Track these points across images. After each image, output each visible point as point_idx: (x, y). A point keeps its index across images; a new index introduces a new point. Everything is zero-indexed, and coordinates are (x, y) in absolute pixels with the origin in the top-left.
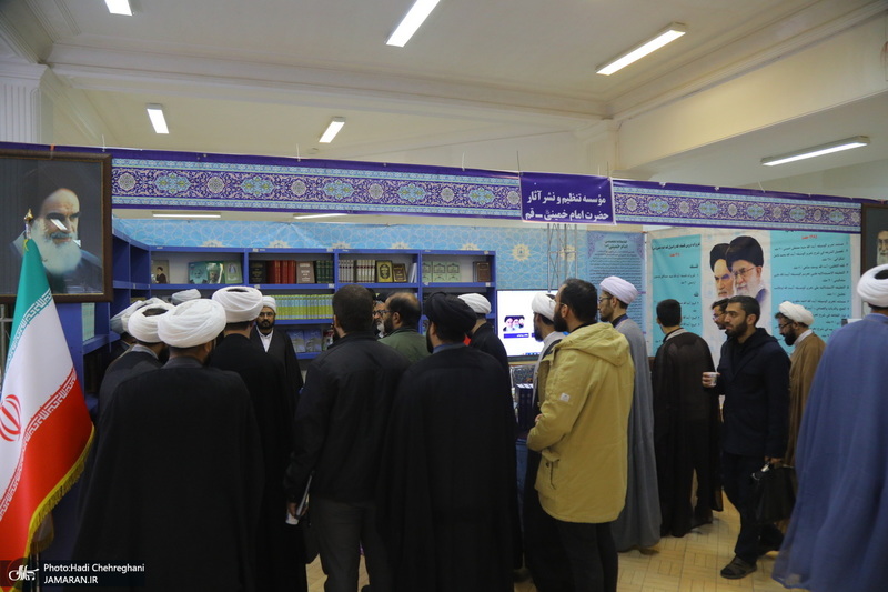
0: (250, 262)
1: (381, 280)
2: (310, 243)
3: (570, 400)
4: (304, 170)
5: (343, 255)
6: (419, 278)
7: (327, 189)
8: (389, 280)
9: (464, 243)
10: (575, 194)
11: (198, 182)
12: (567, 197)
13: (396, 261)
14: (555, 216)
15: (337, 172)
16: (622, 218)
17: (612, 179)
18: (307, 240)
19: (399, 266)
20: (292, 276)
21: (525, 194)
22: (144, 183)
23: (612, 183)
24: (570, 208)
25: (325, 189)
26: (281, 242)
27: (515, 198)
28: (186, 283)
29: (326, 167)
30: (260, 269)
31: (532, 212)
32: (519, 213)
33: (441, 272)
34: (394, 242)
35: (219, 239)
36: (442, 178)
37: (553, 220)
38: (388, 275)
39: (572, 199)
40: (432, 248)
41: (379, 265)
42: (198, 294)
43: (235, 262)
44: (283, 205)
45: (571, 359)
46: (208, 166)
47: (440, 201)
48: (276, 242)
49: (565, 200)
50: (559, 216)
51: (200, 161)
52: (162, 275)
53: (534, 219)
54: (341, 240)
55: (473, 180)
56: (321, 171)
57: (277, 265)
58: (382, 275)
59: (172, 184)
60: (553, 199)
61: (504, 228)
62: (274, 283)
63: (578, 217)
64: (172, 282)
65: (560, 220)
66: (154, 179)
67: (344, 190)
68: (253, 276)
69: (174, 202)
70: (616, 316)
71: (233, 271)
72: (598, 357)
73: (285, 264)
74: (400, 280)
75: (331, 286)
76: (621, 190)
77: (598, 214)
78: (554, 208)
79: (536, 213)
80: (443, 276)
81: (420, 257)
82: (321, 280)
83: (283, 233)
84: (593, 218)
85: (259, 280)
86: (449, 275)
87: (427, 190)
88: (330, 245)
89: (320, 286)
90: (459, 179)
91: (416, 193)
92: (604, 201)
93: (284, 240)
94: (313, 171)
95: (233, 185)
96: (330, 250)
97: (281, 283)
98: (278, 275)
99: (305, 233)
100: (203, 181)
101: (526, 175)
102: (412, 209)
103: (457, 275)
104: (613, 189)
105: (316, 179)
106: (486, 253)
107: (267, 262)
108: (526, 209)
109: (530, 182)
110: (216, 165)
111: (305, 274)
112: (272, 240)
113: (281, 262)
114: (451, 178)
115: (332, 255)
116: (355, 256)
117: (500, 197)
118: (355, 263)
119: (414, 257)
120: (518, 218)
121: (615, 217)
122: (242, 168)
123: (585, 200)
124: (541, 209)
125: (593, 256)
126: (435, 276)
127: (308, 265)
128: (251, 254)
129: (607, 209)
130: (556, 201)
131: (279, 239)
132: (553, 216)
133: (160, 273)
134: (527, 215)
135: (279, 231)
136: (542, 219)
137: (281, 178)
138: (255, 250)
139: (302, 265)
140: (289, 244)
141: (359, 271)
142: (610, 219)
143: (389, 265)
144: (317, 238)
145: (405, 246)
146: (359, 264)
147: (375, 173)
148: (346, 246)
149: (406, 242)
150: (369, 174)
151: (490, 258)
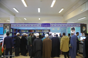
17: (50, 23)
22: (13, 25)
24: (46, 26)
27: (41, 25)
30: (29, 31)
43: (27, 30)
59: (15, 26)
75: (35, 32)
77: (49, 26)
108: (42, 26)
118: (37, 30)
151: (50, 30)
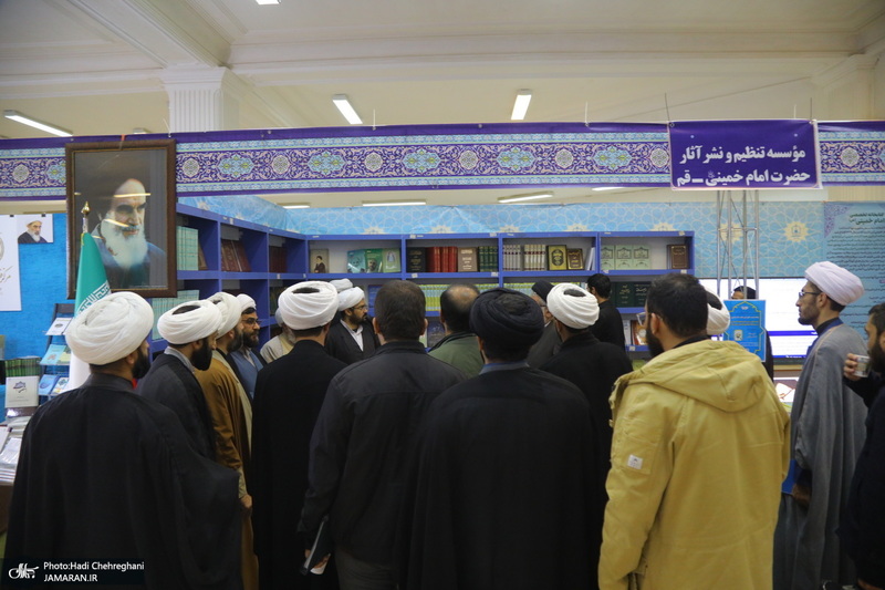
0: (408, 250)
1: (553, 267)
2: (476, 228)
3: (644, 465)
4: (380, 140)
5: (507, 240)
6: (598, 265)
7: (408, 161)
8: (563, 267)
9: (656, 222)
10: (755, 146)
11: (261, 163)
12: (742, 151)
13: (572, 246)
14: (724, 180)
15: (420, 140)
16: (832, 177)
17: (815, 122)
18: (472, 224)
19: (576, 251)
20: (453, 264)
21: (677, 153)
22: (208, 165)
23: (816, 127)
24: (746, 168)
25: (405, 161)
26: (444, 227)
27: (661, 158)
28: (346, 272)
29: (406, 134)
30: (419, 257)
31: (688, 176)
32: (667, 178)
33: (627, 257)
34: (571, 224)
35: (380, 226)
36: (557, 137)
37: (719, 184)
38: (562, 261)
39: (750, 154)
40: (616, 229)
41: (551, 250)
42: (351, 284)
43: (394, 249)
44: (355, 183)
45: (641, 398)
46: (272, 144)
47: (553, 168)
48: (439, 227)
49: (738, 157)
50: (729, 179)
51: (264, 139)
52: (322, 264)
53: (690, 184)
54: (509, 223)
55: (600, 137)
56: (400, 140)
57: (437, 252)
58: (554, 262)
59: (237, 167)
60: (720, 157)
61: (707, 203)
62: (433, 271)
63: (760, 179)
64: (331, 272)
65: (730, 184)
66: (217, 162)
67: (427, 161)
68: (412, 264)
69: (236, 186)
70: (821, 320)
71: (391, 259)
72: (688, 397)
73: (445, 251)
74: (576, 267)
75: (494, 274)
76: (831, 137)
77: (792, 174)
78: (722, 168)
79: (692, 177)
80: (629, 261)
81: (599, 240)
82: (484, 267)
83: (446, 218)
84: (784, 180)
85: (418, 268)
86: (636, 261)
87: (536, 155)
88: (497, 228)
89: (483, 274)
90: (580, 137)
91: (521, 159)
92: (802, 154)
93: (448, 225)
94: (390, 141)
95: (300, 163)
96: (493, 234)
97: (441, 271)
98: (437, 263)
99: (470, 216)
100: (267, 161)
101: (678, 125)
102: (515, 180)
103: (646, 261)
104: (818, 137)
105: (394, 150)
106: (682, 234)
107: (427, 249)
108: (678, 172)
109: (684, 135)
110: (281, 142)
111: (467, 261)
112: (435, 225)
113: (441, 249)
114: (570, 137)
115: (495, 240)
116: (521, 241)
117: (639, 158)
118: (522, 248)
119: (592, 240)
120: (667, 185)
121: (820, 177)
122: (309, 142)
123: (771, 154)
124: (701, 171)
125: (831, 234)
126: (619, 262)
127: (470, 252)
128: (409, 241)
129: (808, 166)
130: (725, 158)
131: (441, 224)
132: (719, 180)
133: (319, 262)
134: (680, 180)
135: (441, 216)
136: (703, 185)
137: (353, 151)
138: (413, 237)
139: (464, 252)
140: (453, 229)
141: (527, 256)
142: (813, 180)
143: (563, 250)
144: (482, 222)
145: (582, 227)
146: (527, 250)
147: (468, 137)
148: (513, 229)
149: (584, 223)
150: (459, 139)
151: (688, 240)
